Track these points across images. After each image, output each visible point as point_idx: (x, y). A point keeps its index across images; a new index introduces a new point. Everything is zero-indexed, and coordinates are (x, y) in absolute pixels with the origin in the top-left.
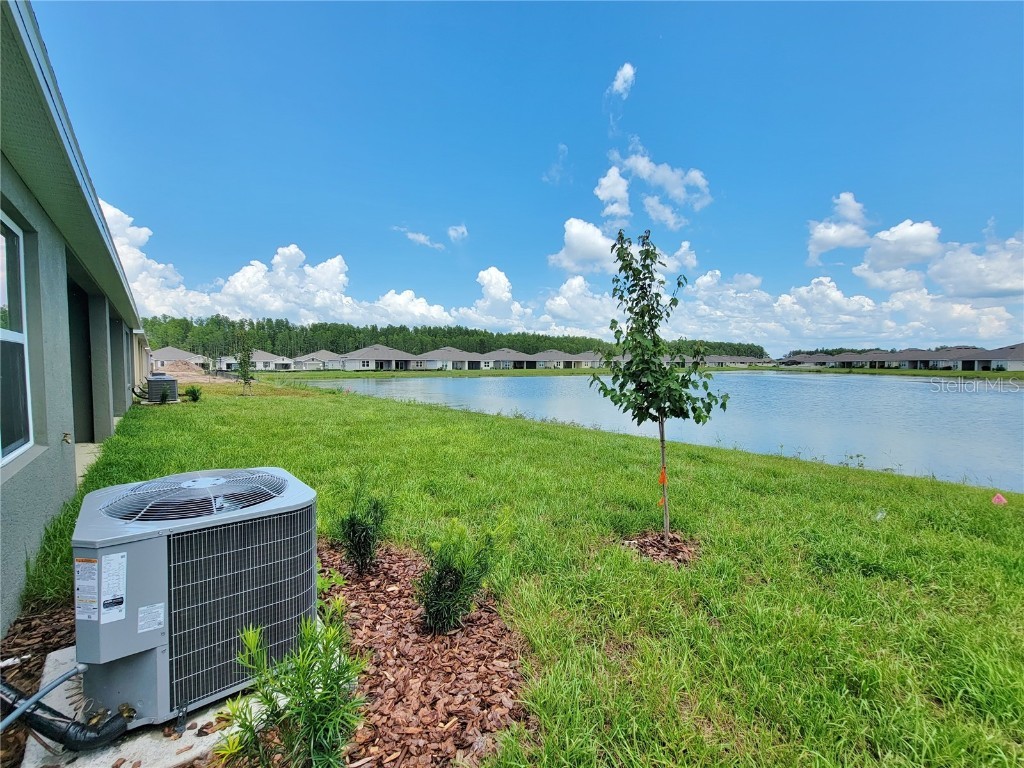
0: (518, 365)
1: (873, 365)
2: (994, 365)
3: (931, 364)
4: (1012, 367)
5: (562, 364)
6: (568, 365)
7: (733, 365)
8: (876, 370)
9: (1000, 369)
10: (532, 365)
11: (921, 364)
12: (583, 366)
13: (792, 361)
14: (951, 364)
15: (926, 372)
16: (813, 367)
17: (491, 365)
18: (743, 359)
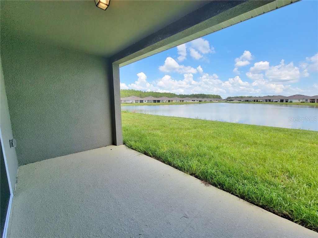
0: (155, 101)
1: (254, 101)
2: (289, 101)
3: (271, 101)
4: (294, 101)
5: (167, 101)
6: (169, 101)
7: (214, 101)
8: (256, 102)
9: (291, 102)
10: (159, 101)
11: (269, 100)
12: (173, 102)
13: (230, 100)
14: (277, 101)
15: (270, 103)
16: (237, 102)
17: (147, 101)
18: (217, 99)
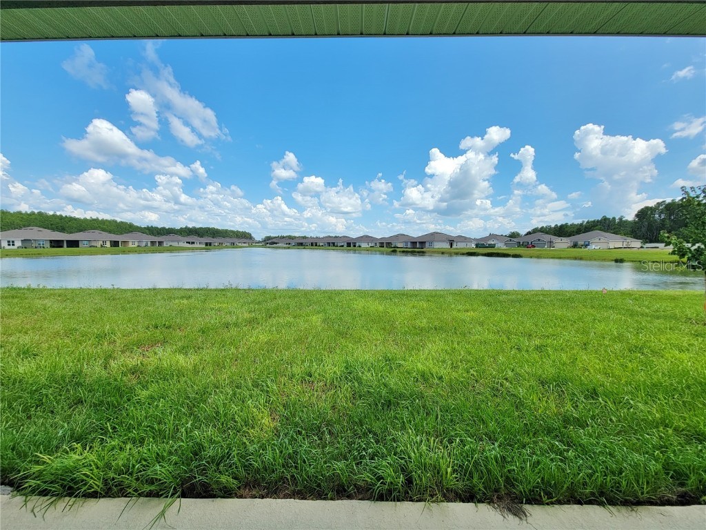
0: (56, 244)
1: (312, 244)
2: (357, 245)
3: (336, 244)
4: (364, 245)
5: (108, 243)
6: (115, 244)
7: (240, 245)
8: (314, 247)
9: (360, 246)
11: (332, 243)
12: (130, 245)
13: (270, 242)
15: (334, 248)
16: (285, 246)
17: (18, 244)
18: (245, 241)
